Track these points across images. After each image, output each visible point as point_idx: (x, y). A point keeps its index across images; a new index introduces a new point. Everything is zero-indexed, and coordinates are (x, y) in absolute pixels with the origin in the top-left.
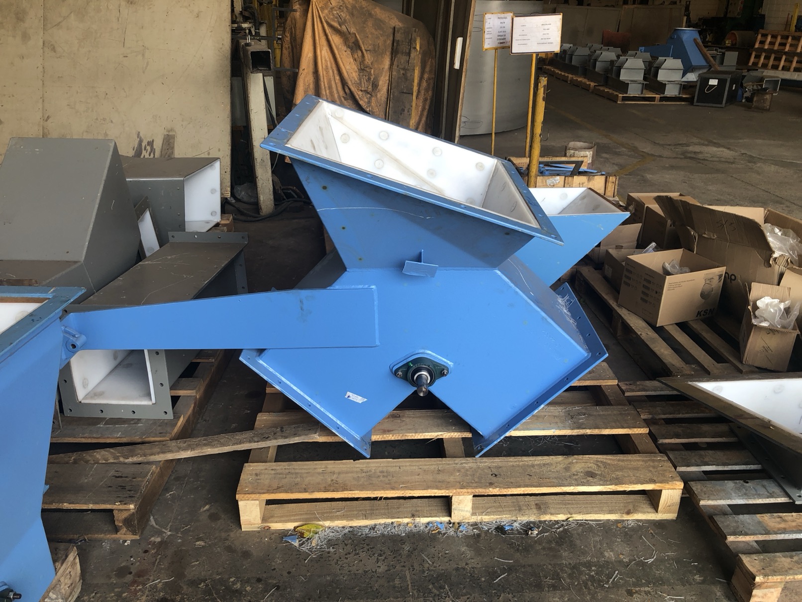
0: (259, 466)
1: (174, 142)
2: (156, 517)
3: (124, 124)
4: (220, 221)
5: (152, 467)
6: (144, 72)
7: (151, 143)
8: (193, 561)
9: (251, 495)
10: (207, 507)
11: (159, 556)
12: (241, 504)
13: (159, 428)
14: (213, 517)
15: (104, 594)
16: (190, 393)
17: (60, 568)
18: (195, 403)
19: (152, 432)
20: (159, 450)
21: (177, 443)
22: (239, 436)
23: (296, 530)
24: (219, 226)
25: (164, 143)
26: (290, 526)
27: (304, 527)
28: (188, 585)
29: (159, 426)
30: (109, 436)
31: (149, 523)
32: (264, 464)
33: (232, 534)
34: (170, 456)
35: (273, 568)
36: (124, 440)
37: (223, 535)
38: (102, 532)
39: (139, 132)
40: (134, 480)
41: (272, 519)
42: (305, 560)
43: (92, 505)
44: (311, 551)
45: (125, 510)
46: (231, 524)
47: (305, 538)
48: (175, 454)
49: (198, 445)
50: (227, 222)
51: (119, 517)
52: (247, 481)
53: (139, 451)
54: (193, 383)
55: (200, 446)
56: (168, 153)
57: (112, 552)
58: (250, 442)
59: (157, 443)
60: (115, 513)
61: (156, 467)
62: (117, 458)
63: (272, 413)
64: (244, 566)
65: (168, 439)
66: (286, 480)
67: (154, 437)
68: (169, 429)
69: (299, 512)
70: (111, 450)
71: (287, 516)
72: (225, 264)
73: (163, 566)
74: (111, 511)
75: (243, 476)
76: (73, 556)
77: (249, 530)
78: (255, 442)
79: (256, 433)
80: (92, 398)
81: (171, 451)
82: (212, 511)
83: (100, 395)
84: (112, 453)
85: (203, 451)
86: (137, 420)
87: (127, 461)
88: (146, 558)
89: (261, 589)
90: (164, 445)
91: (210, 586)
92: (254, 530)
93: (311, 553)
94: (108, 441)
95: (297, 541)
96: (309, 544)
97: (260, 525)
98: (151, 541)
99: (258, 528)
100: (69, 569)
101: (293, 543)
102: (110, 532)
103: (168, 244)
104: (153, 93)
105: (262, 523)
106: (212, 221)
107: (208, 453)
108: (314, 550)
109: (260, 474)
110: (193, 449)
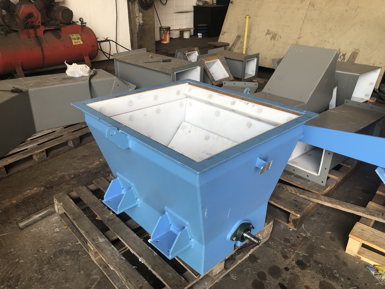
0: (365, 226)
1: (357, 56)
2: (305, 225)
3: (334, 44)
4: (369, 100)
5: (311, 203)
6: (353, 19)
7: (344, 55)
8: (318, 252)
9: (357, 238)
10: (330, 233)
11: (303, 242)
12: (350, 239)
13: (317, 188)
14: (332, 239)
15: (277, 245)
16: (336, 178)
17: (266, 226)
18: (336, 183)
19: (314, 188)
20: (316, 197)
21: (325, 198)
22: (357, 208)
23: (375, 266)
24: (367, 102)
25: (351, 56)
26: (372, 263)
27: (380, 267)
28: (313, 261)
29: (318, 187)
30: (295, 182)
31: (302, 226)
32: (367, 226)
33: (340, 251)
34: (320, 202)
35: (357, 277)
36: (300, 186)
37: (335, 249)
38: (282, 220)
39: (340, 49)
40: (302, 205)
41: (363, 255)
42: (376, 283)
43: (282, 207)
44: (381, 281)
45: (295, 216)
46: (340, 246)
47: (379, 273)
48: (323, 202)
49: (335, 203)
50: (373, 101)
51: (292, 218)
52: (357, 231)
53: (306, 194)
54: (338, 174)
55: (336, 203)
56: (352, 61)
57: (284, 230)
58: (363, 213)
59: (315, 194)
60: (291, 215)
61: (312, 204)
62: (296, 193)
63: (378, 204)
64: (342, 268)
65: (321, 194)
66: (378, 240)
67: (314, 191)
68: (322, 190)
69: (379, 259)
70: (294, 188)
71: (372, 257)
72: (372, 122)
73: (304, 247)
74: (289, 213)
75: (354, 227)
76: (271, 223)
77: (349, 253)
78: (366, 214)
79: (367, 210)
80: (292, 163)
81: (321, 200)
82: (332, 236)
83: (296, 163)
84: (294, 190)
85: (337, 207)
86: (308, 180)
87: (300, 195)
88: (297, 240)
89: (349, 283)
90: (318, 196)
91: (324, 268)
92: (351, 255)
93: (380, 282)
94: (294, 184)
95: (374, 272)
96: (380, 277)
97: (356, 254)
98: (301, 234)
99: (354, 255)
100: (268, 228)
101: (371, 271)
102: (285, 222)
103: (343, 105)
104: (354, 30)
105: (357, 254)
106: (364, 99)
107: (339, 209)
108: (382, 281)
109: (364, 230)
110: (332, 203)
